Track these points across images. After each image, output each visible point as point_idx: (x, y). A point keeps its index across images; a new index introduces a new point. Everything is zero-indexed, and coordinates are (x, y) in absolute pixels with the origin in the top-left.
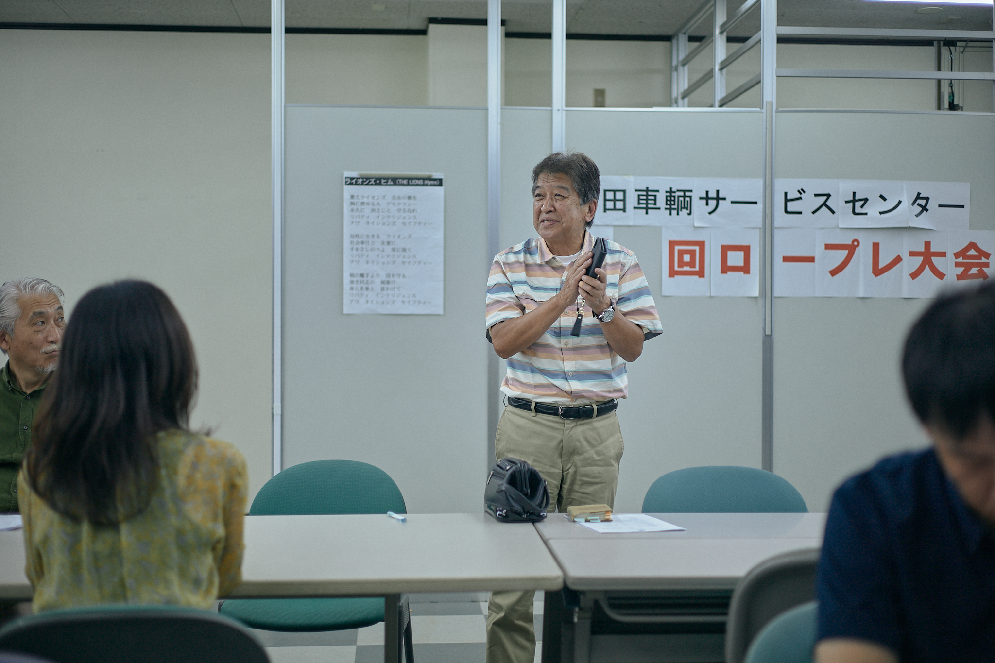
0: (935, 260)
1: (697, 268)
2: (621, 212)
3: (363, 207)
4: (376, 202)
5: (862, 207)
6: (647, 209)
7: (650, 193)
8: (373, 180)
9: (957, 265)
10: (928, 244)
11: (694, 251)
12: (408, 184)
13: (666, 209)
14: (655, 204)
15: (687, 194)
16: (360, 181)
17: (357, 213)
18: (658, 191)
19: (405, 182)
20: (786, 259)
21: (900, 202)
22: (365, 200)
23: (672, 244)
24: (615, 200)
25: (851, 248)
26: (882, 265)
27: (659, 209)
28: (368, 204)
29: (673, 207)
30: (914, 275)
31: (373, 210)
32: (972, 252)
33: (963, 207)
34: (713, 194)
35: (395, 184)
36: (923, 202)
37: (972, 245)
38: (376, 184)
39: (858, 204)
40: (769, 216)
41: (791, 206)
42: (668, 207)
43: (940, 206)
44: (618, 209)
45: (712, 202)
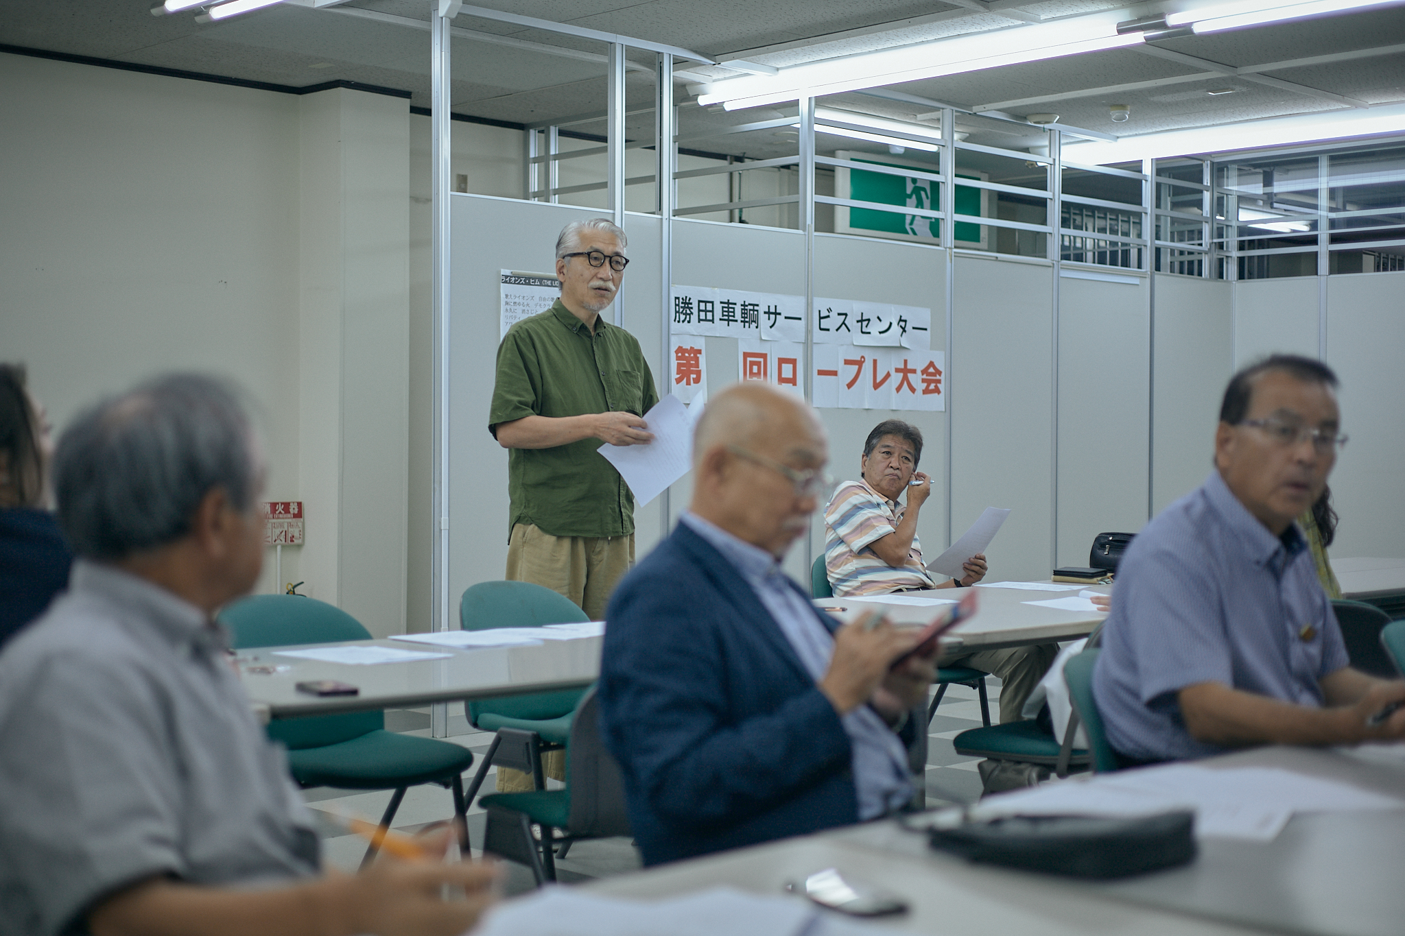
0: (910, 376)
2: (711, 323)
3: (515, 307)
4: (525, 303)
5: (866, 327)
6: (728, 320)
7: (730, 306)
8: (523, 279)
9: (924, 380)
10: (906, 362)
11: (760, 362)
12: (552, 286)
13: (742, 321)
14: (734, 316)
15: (756, 308)
16: (513, 279)
17: (511, 314)
18: (735, 304)
19: (549, 283)
20: (821, 373)
21: (891, 323)
22: (517, 300)
23: (746, 355)
24: (706, 311)
25: (860, 363)
26: (878, 380)
27: (736, 321)
28: (519, 304)
29: (746, 320)
30: (898, 389)
31: (524, 311)
32: (931, 370)
33: (926, 329)
34: (772, 310)
35: (541, 285)
36: (902, 324)
37: (932, 364)
38: (526, 284)
39: (865, 323)
40: (809, 332)
41: (824, 324)
42: (743, 319)
43: (914, 328)
44: (709, 321)
45: (772, 317)
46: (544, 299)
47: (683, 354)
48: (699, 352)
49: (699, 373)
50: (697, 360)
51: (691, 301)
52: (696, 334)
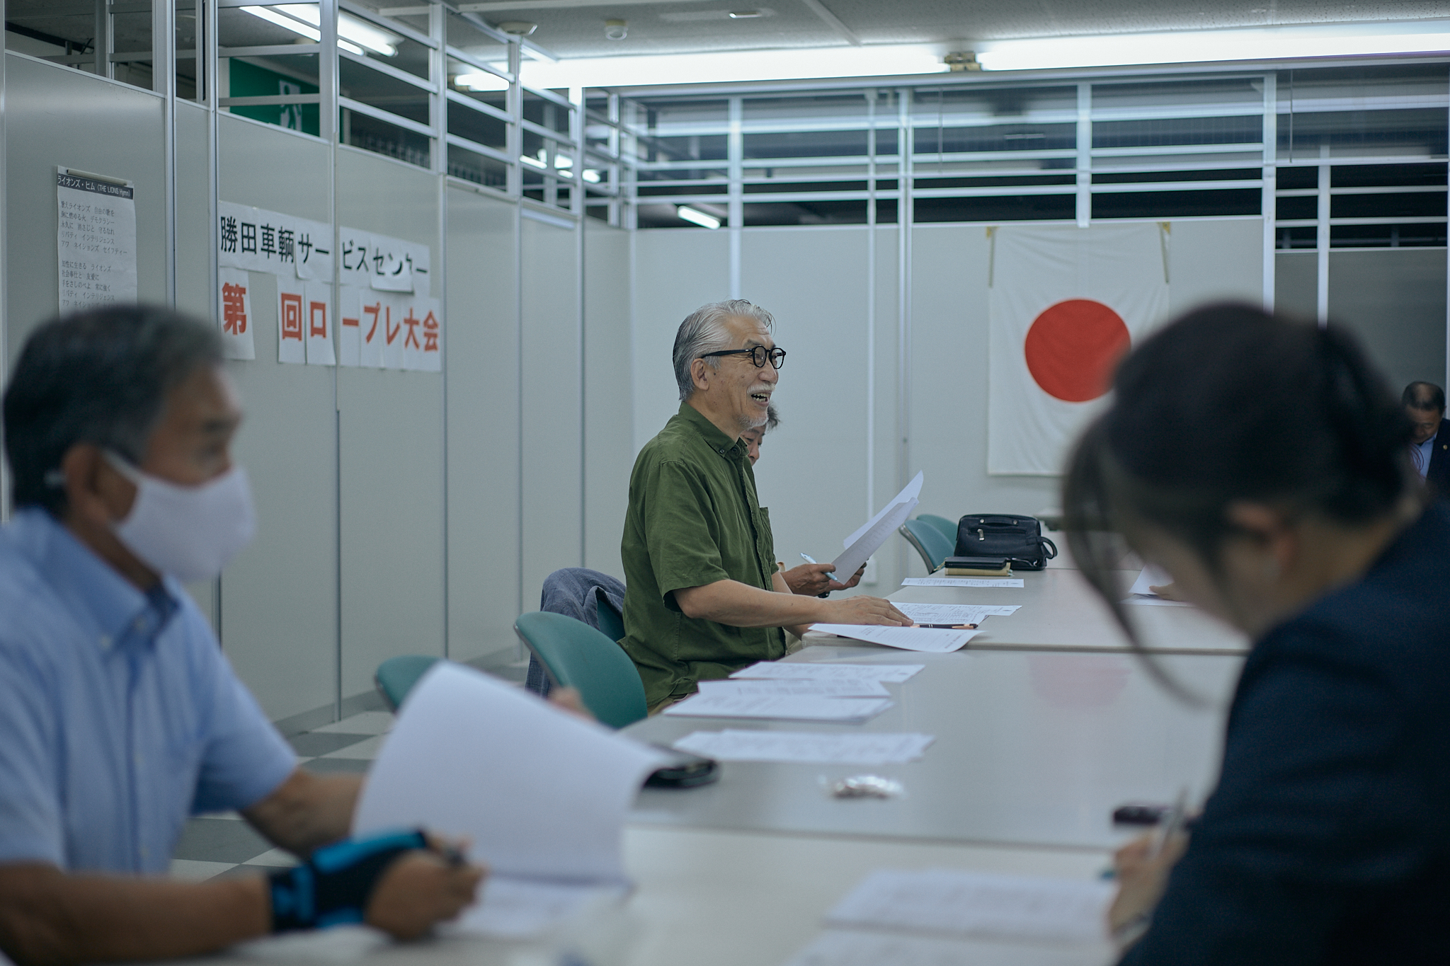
0: (415, 328)
1: (297, 330)
2: (253, 253)
3: (71, 220)
4: (81, 216)
5: (381, 266)
6: (269, 251)
7: (270, 232)
8: (79, 181)
9: (425, 334)
10: (411, 311)
11: (296, 307)
12: (106, 193)
13: (279, 253)
14: (273, 246)
15: (291, 236)
16: (69, 180)
17: (68, 230)
19: (104, 188)
20: (346, 322)
21: (401, 263)
22: (72, 210)
23: (284, 297)
24: (249, 237)
25: (376, 312)
26: (391, 332)
27: (275, 252)
28: (75, 216)
29: (283, 251)
30: (406, 345)
31: (80, 226)
32: (431, 321)
33: (427, 272)
34: (305, 239)
35: (96, 191)
37: (430, 314)
38: (81, 188)
39: (379, 262)
40: (335, 270)
41: (348, 260)
42: (280, 251)
43: (417, 269)
44: (252, 250)
45: (305, 247)
46: (100, 212)
47: (229, 294)
48: (243, 291)
49: (244, 318)
50: (241, 301)
51: (235, 223)
52: (240, 267)
